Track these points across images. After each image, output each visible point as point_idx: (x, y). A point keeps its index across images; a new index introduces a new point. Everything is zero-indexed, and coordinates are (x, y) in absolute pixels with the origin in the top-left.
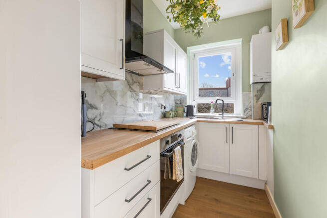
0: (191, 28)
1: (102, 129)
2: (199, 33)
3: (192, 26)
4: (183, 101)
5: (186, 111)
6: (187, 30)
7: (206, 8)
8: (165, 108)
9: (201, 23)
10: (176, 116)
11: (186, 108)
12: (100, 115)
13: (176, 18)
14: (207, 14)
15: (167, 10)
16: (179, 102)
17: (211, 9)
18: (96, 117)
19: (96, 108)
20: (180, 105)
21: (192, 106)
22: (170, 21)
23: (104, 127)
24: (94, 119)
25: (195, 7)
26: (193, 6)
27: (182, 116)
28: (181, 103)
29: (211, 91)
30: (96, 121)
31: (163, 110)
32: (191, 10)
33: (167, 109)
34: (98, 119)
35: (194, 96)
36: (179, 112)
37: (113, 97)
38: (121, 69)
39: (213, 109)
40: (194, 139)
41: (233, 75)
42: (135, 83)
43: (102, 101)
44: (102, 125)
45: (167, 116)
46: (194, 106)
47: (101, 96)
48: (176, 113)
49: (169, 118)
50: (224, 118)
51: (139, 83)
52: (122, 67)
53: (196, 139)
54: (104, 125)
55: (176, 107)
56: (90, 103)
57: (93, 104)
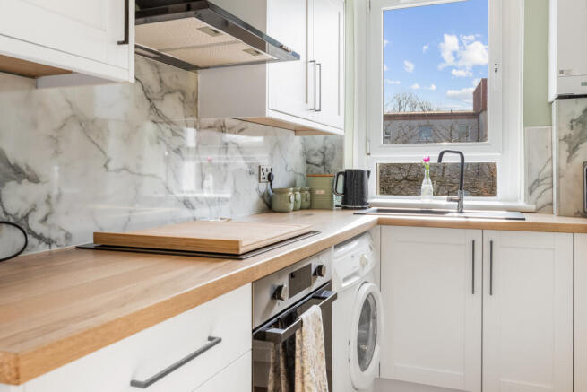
1: (55, 248)
4: (333, 155)
5: (340, 189)
8: (270, 178)
10: (307, 204)
11: (341, 178)
12: (48, 201)
16: (317, 160)
18: (33, 209)
19: (35, 180)
20: (321, 169)
21: (362, 173)
23: (62, 242)
24: (26, 217)
27: (329, 207)
28: (324, 163)
29: (423, 122)
30: (34, 224)
31: (264, 187)
33: (278, 183)
34: (39, 215)
35: (367, 140)
36: (317, 192)
37: (93, 142)
38: (119, 43)
39: (428, 183)
40: (366, 282)
41: (496, 71)
42: (170, 92)
43: (57, 153)
44: (54, 235)
45: (277, 205)
46: (369, 172)
47: (51, 137)
48: (309, 196)
49: (284, 211)
50: (464, 211)
51: (183, 94)
52: (123, 39)
53: (374, 283)
54: (61, 235)
55: (308, 176)
56: (12, 163)
57: (21, 164)
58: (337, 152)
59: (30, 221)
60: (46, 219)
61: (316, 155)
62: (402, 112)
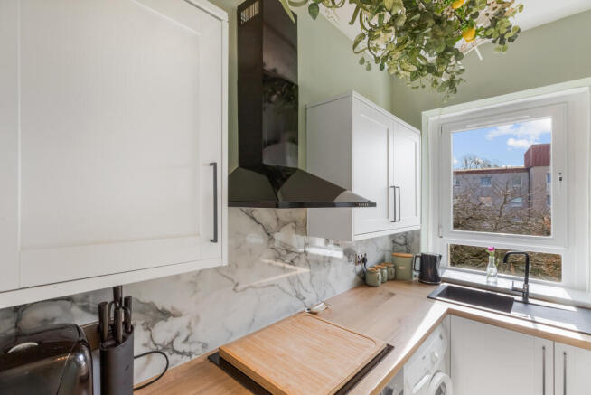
0: (430, 76)
1: (194, 357)
2: (451, 83)
3: (431, 69)
4: (413, 239)
5: (418, 267)
6: (417, 82)
7: (476, 15)
8: (364, 260)
9: (458, 55)
10: (392, 277)
11: (418, 260)
12: (189, 327)
13: (385, 58)
14: (477, 31)
15: (355, 46)
16: (401, 241)
17: (491, 16)
18: (177, 335)
19: (177, 315)
20: (404, 248)
21: (435, 257)
22: (369, 68)
23: (200, 351)
24: (172, 343)
25: (439, 21)
26: (431, 22)
27: (408, 282)
28: (406, 244)
30: (178, 346)
31: (359, 267)
32: (426, 35)
33: (371, 262)
34: (183, 337)
35: (440, 226)
36: (401, 268)
37: (224, 276)
38: (211, 241)
39: (493, 267)
40: (438, 371)
41: (561, 179)
42: (285, 225)
43: (195, 292)
44: (193, 348)
45: (370, 280)
46: (441, 256)
47: (191, 282)
48: (393, 272)
49: (374, 286)
50: (530, 301)
51: (295, 222)
52: (213, 238)
53: (446, 373)
54: (200, 346)
55: (394, 252)
56: (160, 309)
57: (168, 308)
58: (416, 237)
59: (174, 345)
60: (187, 339)
61: (399, 237)
62: (468, 169)
